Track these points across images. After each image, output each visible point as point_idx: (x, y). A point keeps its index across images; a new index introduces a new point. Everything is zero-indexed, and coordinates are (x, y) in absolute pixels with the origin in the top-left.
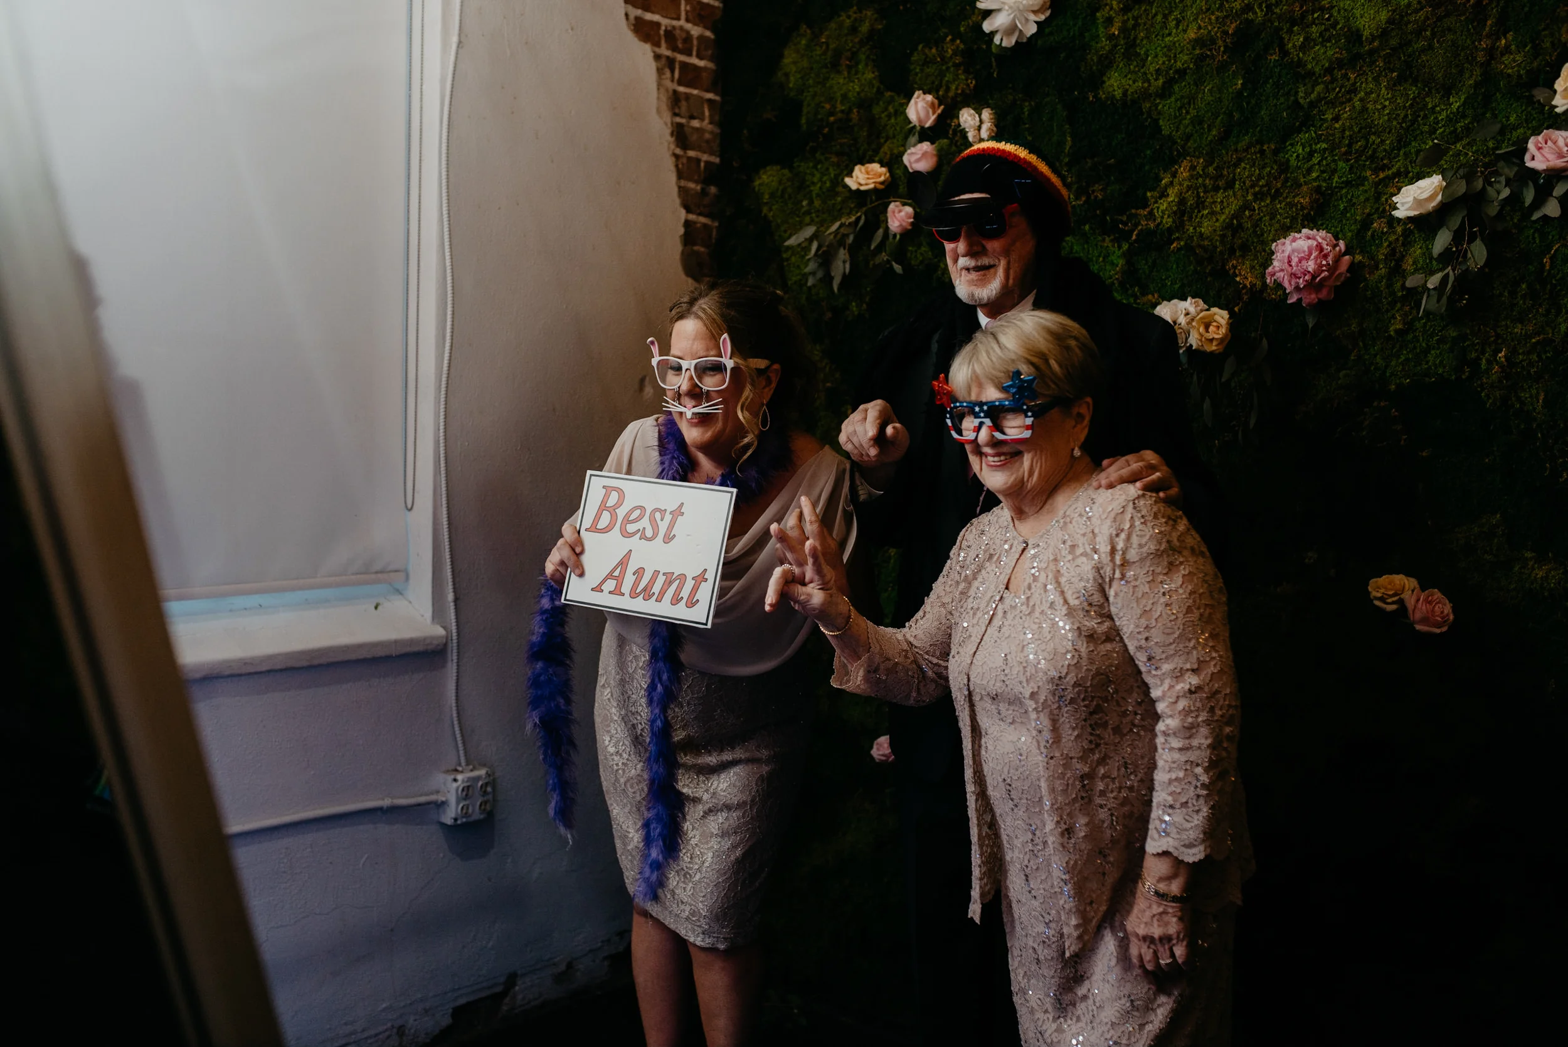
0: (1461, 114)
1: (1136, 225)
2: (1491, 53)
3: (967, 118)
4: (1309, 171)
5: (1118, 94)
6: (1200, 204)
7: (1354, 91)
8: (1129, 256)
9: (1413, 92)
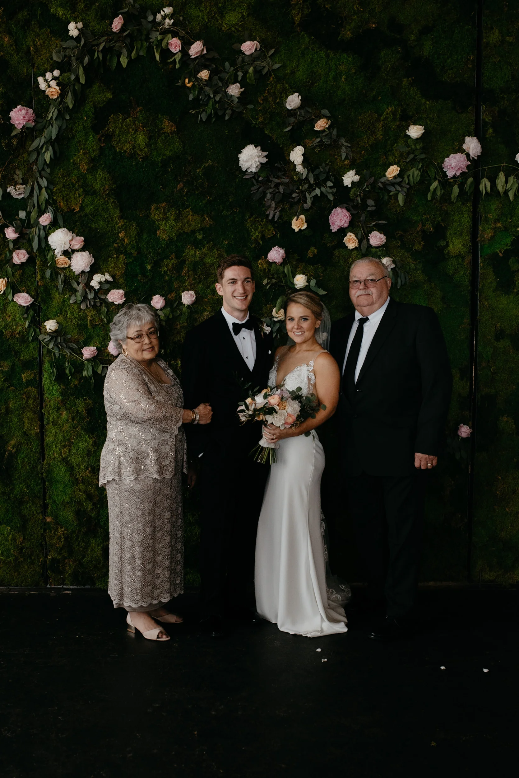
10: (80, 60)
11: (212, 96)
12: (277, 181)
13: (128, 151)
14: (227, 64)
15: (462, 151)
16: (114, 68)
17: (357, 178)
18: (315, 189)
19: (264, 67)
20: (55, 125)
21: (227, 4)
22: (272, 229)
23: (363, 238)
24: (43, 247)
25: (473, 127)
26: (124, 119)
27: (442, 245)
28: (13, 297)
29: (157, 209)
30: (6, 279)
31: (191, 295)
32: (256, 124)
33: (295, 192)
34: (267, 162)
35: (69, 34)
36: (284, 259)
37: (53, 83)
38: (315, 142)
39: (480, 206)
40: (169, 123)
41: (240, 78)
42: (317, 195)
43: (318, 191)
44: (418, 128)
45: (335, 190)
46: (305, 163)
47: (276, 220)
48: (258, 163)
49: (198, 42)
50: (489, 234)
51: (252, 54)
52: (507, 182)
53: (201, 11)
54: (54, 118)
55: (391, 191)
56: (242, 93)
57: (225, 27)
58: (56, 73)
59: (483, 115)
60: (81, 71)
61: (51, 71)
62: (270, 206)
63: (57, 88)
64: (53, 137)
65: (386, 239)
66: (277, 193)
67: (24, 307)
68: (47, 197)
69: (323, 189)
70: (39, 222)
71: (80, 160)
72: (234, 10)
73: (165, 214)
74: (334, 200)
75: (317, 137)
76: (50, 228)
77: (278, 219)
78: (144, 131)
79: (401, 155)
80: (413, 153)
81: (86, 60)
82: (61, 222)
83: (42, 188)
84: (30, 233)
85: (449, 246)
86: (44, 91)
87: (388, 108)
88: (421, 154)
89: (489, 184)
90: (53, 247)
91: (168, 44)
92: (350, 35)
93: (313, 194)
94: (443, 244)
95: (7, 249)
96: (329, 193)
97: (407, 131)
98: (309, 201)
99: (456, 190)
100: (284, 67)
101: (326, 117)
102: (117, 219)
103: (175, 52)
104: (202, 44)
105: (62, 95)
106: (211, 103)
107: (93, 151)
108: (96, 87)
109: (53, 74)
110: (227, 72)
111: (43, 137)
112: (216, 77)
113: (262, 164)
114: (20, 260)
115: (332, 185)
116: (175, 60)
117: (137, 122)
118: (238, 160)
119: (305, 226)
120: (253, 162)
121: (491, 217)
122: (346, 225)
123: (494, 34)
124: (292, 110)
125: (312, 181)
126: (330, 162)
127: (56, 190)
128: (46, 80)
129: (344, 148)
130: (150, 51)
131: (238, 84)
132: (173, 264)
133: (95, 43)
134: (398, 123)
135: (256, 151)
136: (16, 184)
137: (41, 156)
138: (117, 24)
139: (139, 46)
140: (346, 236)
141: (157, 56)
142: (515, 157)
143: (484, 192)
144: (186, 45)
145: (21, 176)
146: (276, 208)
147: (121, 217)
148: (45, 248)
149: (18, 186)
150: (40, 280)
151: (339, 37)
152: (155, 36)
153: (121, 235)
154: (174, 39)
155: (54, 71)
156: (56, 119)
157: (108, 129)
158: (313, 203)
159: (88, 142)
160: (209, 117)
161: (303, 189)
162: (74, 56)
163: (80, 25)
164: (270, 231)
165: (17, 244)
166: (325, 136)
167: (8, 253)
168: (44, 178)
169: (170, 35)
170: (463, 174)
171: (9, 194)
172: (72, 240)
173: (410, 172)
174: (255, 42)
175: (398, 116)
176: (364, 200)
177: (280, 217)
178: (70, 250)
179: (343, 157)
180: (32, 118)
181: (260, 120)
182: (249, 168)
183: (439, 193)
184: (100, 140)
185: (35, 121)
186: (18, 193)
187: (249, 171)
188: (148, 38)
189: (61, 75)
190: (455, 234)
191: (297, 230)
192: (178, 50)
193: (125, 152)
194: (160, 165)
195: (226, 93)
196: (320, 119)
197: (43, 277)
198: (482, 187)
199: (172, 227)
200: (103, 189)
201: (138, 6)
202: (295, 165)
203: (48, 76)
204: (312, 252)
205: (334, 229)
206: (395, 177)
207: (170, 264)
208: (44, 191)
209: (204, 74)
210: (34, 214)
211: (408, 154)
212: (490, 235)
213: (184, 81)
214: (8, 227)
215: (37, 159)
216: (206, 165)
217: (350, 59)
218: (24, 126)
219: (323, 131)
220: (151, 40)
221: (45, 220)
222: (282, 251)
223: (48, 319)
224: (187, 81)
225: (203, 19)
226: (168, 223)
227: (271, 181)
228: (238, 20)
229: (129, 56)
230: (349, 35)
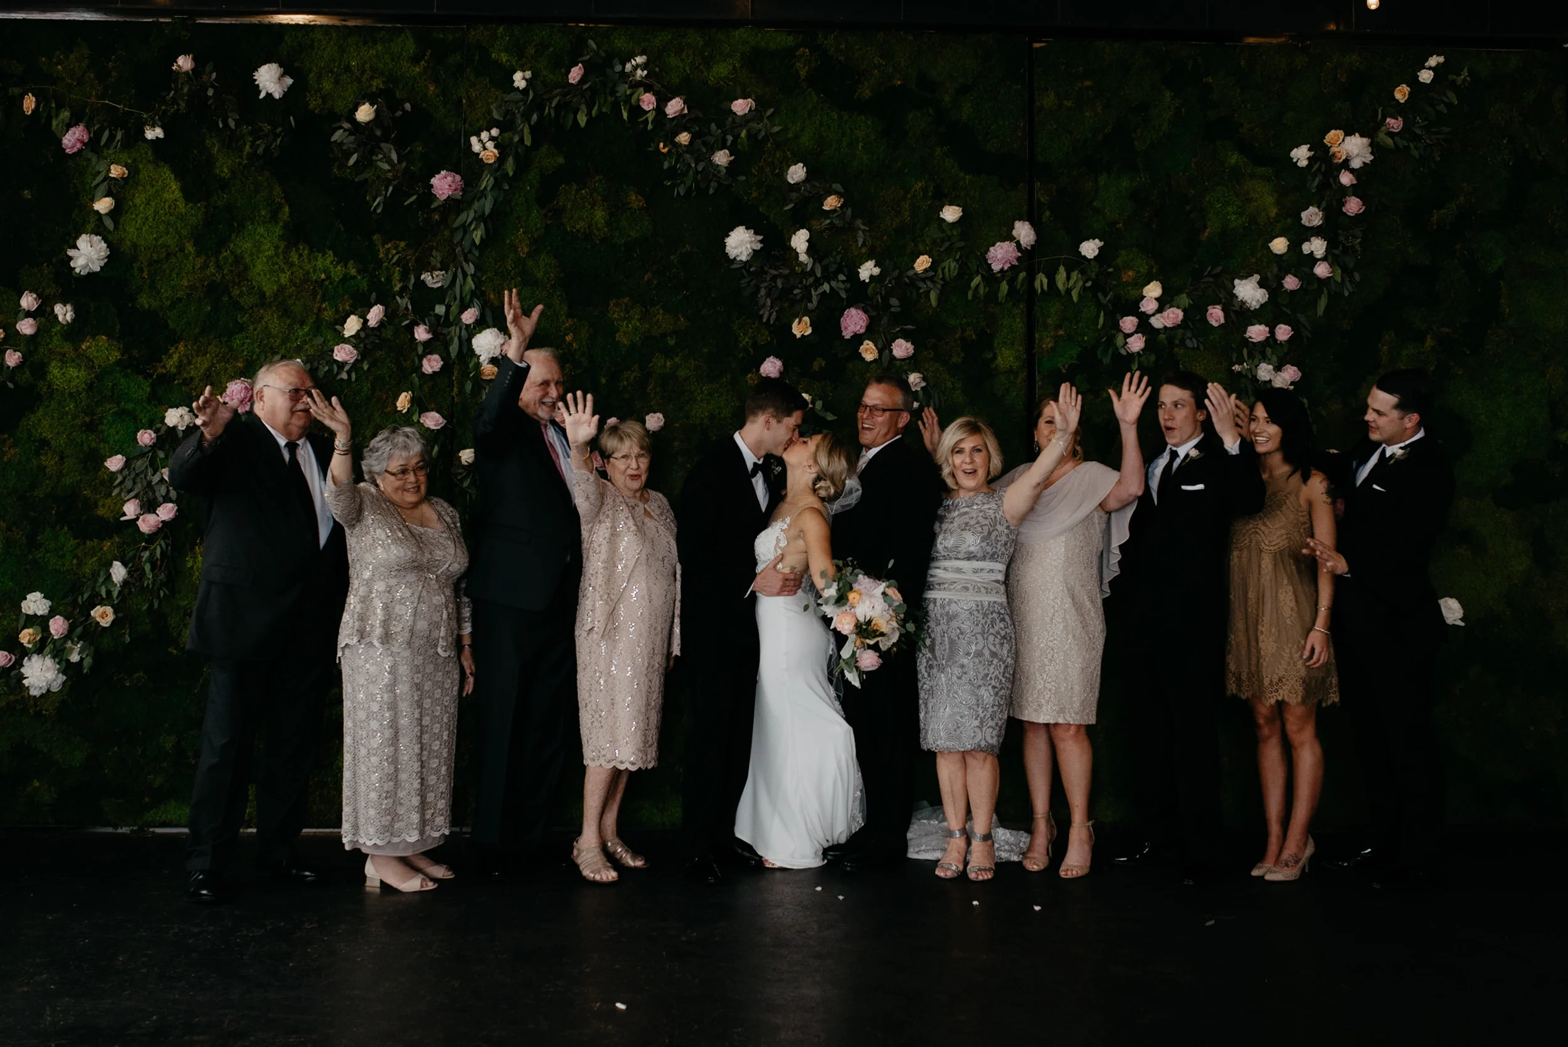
0: (307, 334)
1: (156, 370)
2: (320, 309)
3: (59, 309)
4: (243, 351)
5: (147, 306)
6: (190, 363)
7: (262, 318)
8: (152, 386)
9: (288, 321)
10: (527, 117)
11: (693, 165)
12: (774, 272)
13: (582, 230)
14: (713, 126)
15: (1011, 238)
16: (569, 128)
17: (876, 271)
18: (823, 284)
19: (760, 130)
20: (490, 197)
21: (715, 53)
22: (767, 333)
23: (884, 348)
24: (465, 352)
25: (1025, 208)
26: (578, 191)
27: (989, 357)
28: (420, 417)
29: (617, 305)
30: (410, 392)
31: (658, 418)
32: (749, 199)
33: (798, 288)
34: (761, 248)
35: (514, 85)
36: (780, 373)
37: (490, 145)
38: (823, 224)
39: (1036, 308)
40: (636, 196)
41: (729, 143)
42: (825, 291)
43: (826, 287)
44: (953, 209)
45: (848, 285)
46: (810, 251)
47: (772, 322)
48: (750, 251)
49: (677, 99)
50: (1048, 344)
51: (746, 114)
52: (1068, 278)
53: (682, 60)
54: (488, 189)
55: (920, 288)
56: (731, 163)
57: (712, 80)
58: (495, 132)
59: (1038, 193)
60: (526, 131)
61: (489, 130)
62: (764, 306)
63: (496, 151)
64: (487, 212)
65: (914, 349)
66: (773, 287)
67: (433, 430)
68: (473, 287)
69: (833, 284)
70: (461, 319)
71: (520, 241)
72: (725, 61)
73: (628, 312)
74: (847, 297)
75: (826, 219)
76: (474, 328)
77: (775, 321)
78: (604, 205)
79: (934, 242)
80: (949, 240)
81: (535, 117)
82: (489, 319)
83: (467, 275)
84: (449, 333)
85: (997, 359)
86: (478, 154)
87: (916, 183)
88: (960, 240)
89: (1045, 281)
90: (478, 352)
91: (639, 100)
92: (869, 94)
93: (820, 291)
94: (990, 355)
95: (414, 353)
96: (841, 289)
97: (941, 213)
98: (815, 300)
99: (1004, 287)
100: (785, 130)
101: (836, 193)
102: (564, 317)
103: (647, 109)
104: (682, 102)
105: (501, 160)
106: (691, 173)
107: (537, 230)
108: (544, 149)
109: (490, 133)
110: (712, 135)
111: (472, 211)
112: (699, 141)
113: (754, 250)
114: (432, 367)
115: (845, 279)
116: (647, 118)
117: (595, 194)
118: (724, 245)
119: (809, 331)
120: (744, 248)
121: (1051, 322)
122: (862, 331)
123: (1048, 97)
124: (795, 184)
125: (819, 275)
126: (842, 249)
127: (486, 279)
128: (480, 141)
129: (860, 232)
130: (616, 107)
131: (727, 151)
132: (635, 377)
133: (546, 97)
134: (929, 202)
135: (747, 235)
136: (434, 269)
137: (467, 236)
138: (575, 74)
139: (602, 101)
140: (862, 344)
141: (625, 115)
142: (1079, 247)
143: (1039, 291)
144: (662, 102)
145: (439, 259)
146: (772, 307)
147: (569, 315)
148: (467, 353)
149: (437, 273)
150: (456, 395)
151: (856, 97)
152: (623, 89)
153: (568, 338)
154: (647, 94)
155: (491, 129)
156: (491, 190)
157: (558, 203)
158: (819, 302)
159: (530, 218)
160: (689, 191)
161: (808, 283)
162: (519, 112)
163: (528, 74)
164: (764, 337)
165: (428, 348)
166: (837, 216)
167: (416, 359)
168: (470, 263)
169: (642, 89)
170: (1012, 267)
171: (423, 282)
172: (504, 344)
173: (946, 264)
174: (750, 100)
175: (930, 194)
176: (885, 299)
177: (777, 319)
178: (500, 357)
179: (860, 244)
180: (459, 187)
181: (754, 195)
182: (738, 256)
183: (982, 291)
184: (546, 215)
185: (463, 190)
186: (434, 281)
187: (738, 259)
188: (613, 92)
189: (500, 134)
190: (1005, 343)
191: (799, 336)
192: (651, 108)
193: (578, 231)
194: (623, 248)
195: (711, 161)
196: (831, 195)
197: (461, 391)
198: (1037, 284)
199: (635, 328)
200: (548, 279)
201: (603, 54)
202: (798, 253)
203: (484, 135)
204: (818, 364)
205: (847, 334)
206: (926, 270)
207: (632, 378)
208: (469, 279)
209: (684, 138)
210: (454, 309)
211: (943, 241)
212: (1049, 346)
213: (658, 145)
214: (418, 325)
215: (462, 239)
216: (683, 251)
217: (869, 123)
218: (449, 197)
219: (834, 211)
220: (618, 94)
221: (469, 316)
222: (779, 363)
223: (464, 448)
224: (661, 145)
225: (685, 70)
226: (631, 323)
227: (766, 273)
228: (729, 74)
229: (589, 114)
230: (867, 93)
